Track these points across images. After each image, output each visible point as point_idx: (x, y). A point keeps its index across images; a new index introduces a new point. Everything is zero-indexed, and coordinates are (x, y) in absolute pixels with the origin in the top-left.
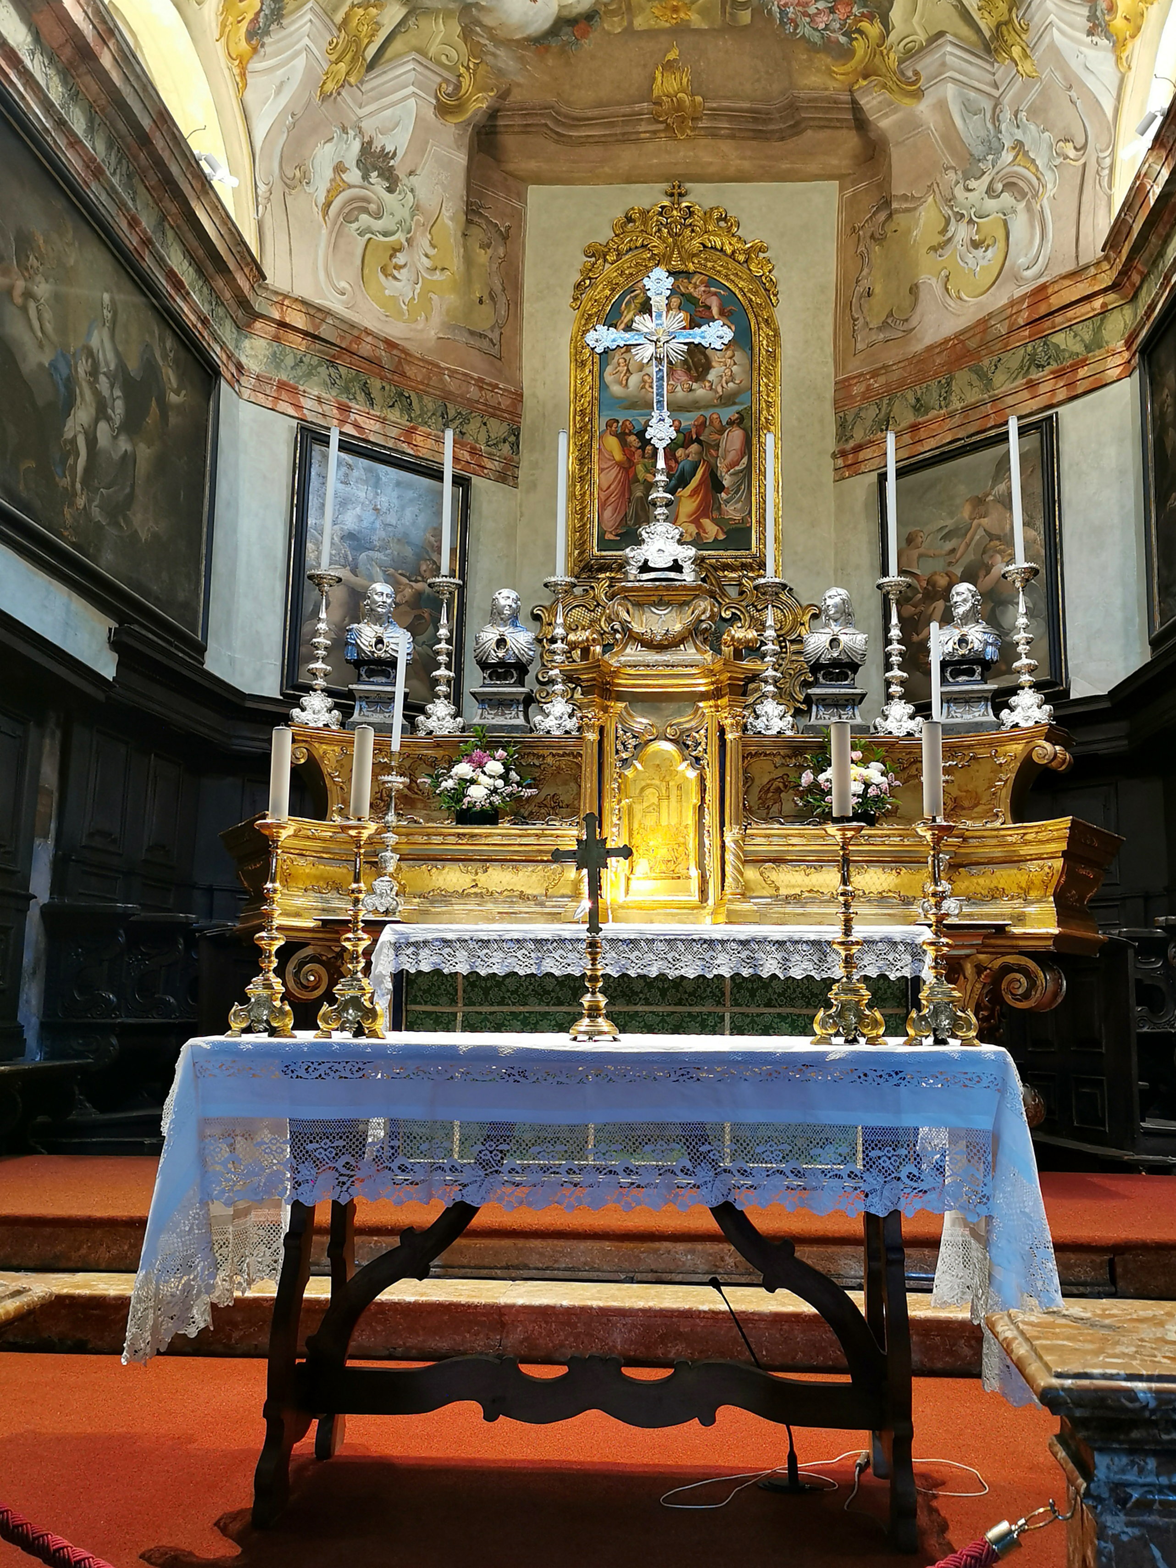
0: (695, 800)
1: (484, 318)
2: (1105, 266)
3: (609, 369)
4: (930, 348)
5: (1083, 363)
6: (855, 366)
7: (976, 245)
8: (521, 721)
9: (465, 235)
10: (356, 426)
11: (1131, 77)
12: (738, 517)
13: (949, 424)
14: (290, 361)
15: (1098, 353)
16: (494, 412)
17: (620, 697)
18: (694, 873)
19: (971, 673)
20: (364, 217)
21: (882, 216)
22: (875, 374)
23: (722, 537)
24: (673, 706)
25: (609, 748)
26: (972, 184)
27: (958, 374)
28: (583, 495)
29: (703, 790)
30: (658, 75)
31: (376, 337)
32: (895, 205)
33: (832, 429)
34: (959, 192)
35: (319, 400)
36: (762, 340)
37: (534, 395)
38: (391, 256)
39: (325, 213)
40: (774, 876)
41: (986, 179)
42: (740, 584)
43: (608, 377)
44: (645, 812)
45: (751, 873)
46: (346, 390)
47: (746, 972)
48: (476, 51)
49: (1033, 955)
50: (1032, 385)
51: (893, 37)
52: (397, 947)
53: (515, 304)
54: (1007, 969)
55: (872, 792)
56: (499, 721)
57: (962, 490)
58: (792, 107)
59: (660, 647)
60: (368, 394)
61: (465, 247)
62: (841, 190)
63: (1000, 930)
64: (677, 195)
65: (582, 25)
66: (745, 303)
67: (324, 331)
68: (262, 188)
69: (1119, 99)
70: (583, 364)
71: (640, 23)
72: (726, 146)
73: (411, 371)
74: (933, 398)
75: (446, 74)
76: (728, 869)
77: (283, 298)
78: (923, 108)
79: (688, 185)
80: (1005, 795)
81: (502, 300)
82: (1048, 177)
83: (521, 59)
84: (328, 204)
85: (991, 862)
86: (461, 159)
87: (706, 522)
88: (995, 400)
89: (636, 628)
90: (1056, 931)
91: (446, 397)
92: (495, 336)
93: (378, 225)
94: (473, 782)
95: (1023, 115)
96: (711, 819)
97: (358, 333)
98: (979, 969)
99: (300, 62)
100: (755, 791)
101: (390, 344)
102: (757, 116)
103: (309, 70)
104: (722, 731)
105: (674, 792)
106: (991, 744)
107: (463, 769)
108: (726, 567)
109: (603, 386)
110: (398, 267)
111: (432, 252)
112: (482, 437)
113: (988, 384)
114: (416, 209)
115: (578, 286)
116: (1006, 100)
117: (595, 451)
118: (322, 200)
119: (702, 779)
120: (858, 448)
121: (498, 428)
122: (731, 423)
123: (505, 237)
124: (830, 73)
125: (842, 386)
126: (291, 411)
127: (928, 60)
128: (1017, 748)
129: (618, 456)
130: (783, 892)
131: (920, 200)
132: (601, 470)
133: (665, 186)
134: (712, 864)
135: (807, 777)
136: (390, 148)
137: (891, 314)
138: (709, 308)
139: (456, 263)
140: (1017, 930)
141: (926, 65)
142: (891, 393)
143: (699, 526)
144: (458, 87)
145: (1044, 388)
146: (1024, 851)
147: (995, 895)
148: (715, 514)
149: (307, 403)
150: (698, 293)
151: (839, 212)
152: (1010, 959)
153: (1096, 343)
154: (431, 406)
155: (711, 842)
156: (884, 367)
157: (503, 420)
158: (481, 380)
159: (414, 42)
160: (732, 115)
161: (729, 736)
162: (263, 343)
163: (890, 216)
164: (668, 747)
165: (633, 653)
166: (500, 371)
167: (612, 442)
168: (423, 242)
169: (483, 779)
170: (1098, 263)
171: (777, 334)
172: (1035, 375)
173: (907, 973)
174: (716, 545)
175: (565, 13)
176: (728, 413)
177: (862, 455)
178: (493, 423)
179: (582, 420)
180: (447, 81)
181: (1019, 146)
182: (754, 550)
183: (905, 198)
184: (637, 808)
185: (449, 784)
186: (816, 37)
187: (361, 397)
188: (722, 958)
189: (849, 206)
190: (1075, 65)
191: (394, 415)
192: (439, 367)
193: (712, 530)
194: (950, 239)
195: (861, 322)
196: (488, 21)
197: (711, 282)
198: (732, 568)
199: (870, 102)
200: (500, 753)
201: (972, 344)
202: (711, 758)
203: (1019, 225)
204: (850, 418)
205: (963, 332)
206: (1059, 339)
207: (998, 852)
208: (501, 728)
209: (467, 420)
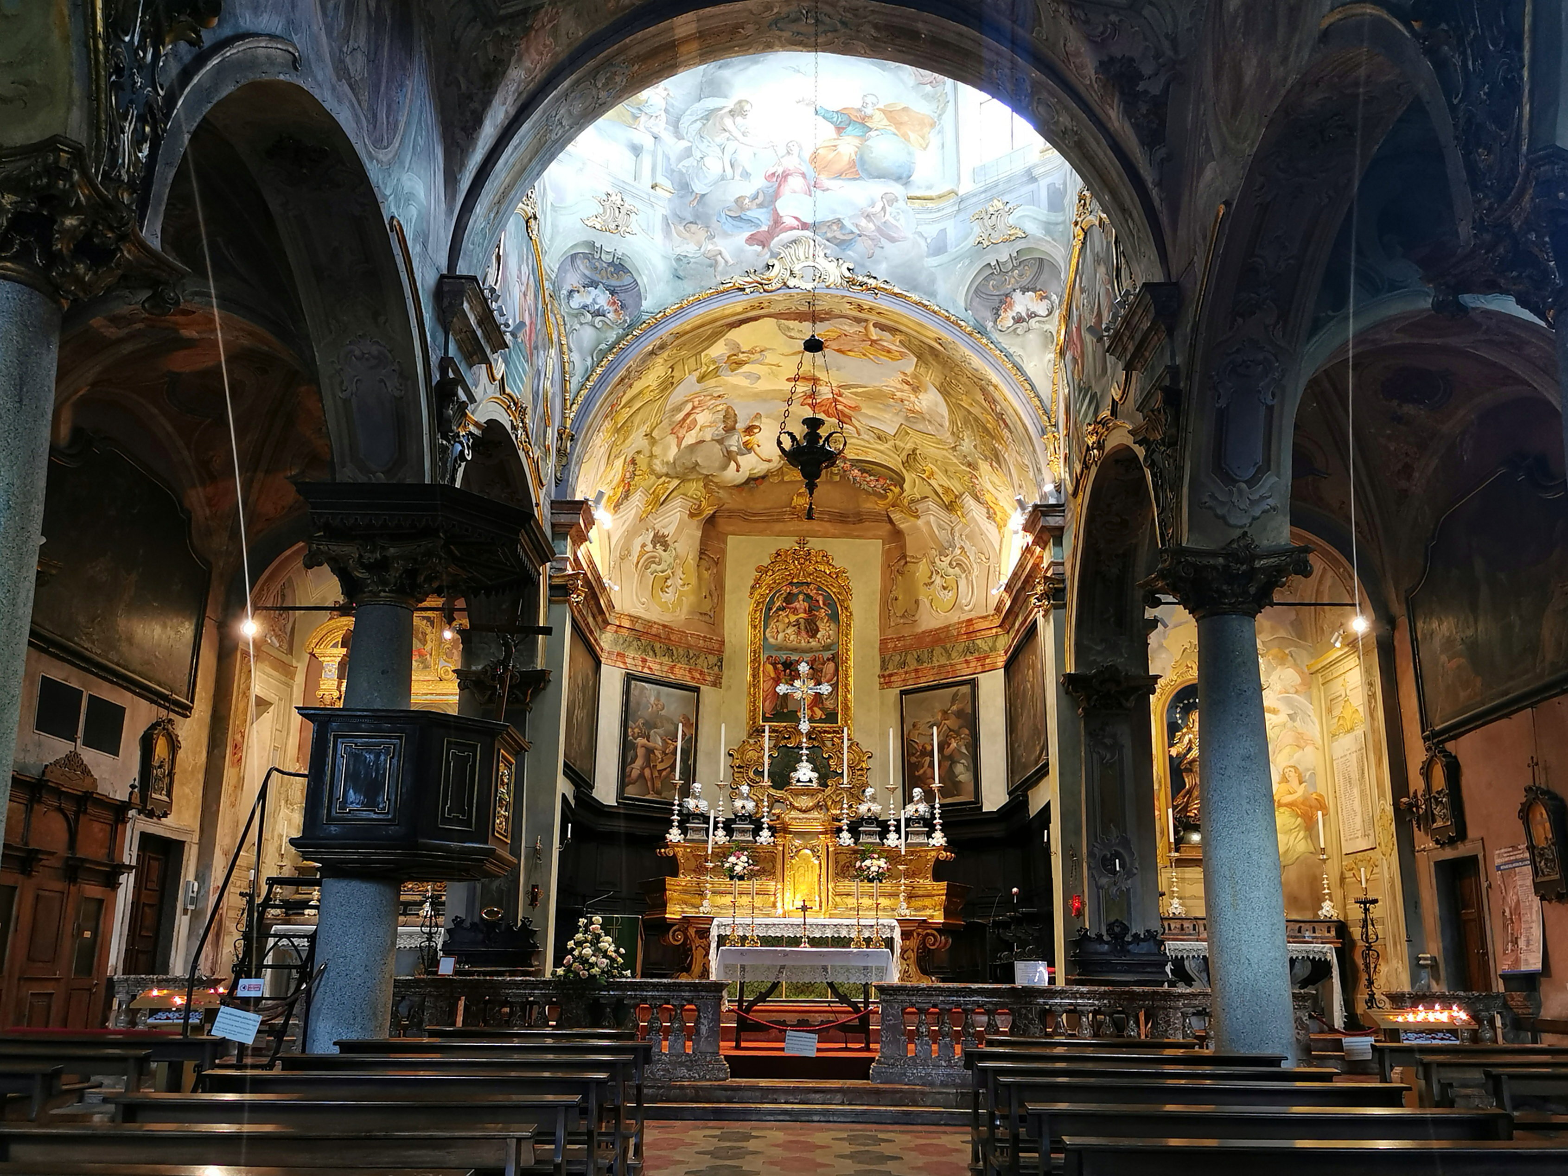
0: (818, 872)
1: (707, 606)
2: (996, 617)
3: (768, 630)
4: (923, 632)
5: (988, 657)
6: (890, 633)
7: (945, 588)
8: (751, 838)
9: (698, 566)
10: (650, 668)
11: (1004, 540)
12: (832, 707)
13: (932, 672)
14: (621, 641)
15: (993, 654)
16: (711, 651)
17: (790, 833)
18: (817, 899)
19: (919, 823)
20: (653, 565)
21: (903, 562)
22: (899, 639)
23: (824, 717)
24: (809, 836)
25: (786, 851)
26: (943, 558)
27: (936, 648)
28: (755, 694)
29: (821, 868)
30: (795, 498)
31: (659, 624)
32: (908, 559)
33: (878, 663)
34: (937, 559)
35: (634, 658)
36: (843, 618)
37: (730, 642)
38: (665, 582)
39: (637, 567)
40: (846, 900)
41: (949, 558)
42: (832, 740)
43: (768, 635)
44: (799, 876)
45: (838, 899)
46: (645, 650)
47: (836, 935)
48: (710, 492)
49: (936, 930)
50: (967, 662)
51: (905, 494)
52: (718, 926)
53: (721, 596)
54: (928, 934)
55: (880, 871)
56: (743, 838)
57: (938, 706)
58: (859, 514)
59: (805, 812)
60: (654, 651)
61: (698, 572)
62: (883, 545)
63: (925, 921)
64: (802, 543)
65: (760, 480)
66: (836, 600)
67: (637, 627)
68: (612, 563)
69: (1000, 546)
70: (755, 627)
71: (786, 478)
72: (828, 525)
73: (673, 637)
74: (925, 657)
75: (695, 501)
76: (830, 898)
77: (620, 616)
78: (920, 522)
79: (808, 539)
80: (930, 871)
81: (715, 595)
82: (975, 566)
83: (731, 494)
84: (638, 563)
85: (923, 896)
86: (699, 534)
87: (815, 709)
88: (952, 665)
89: (796, 805)
90: (942, 921)
91: (689, 647)
92: (712, 614)
93: (659, 568)
94: (736, 864)
95: (964, 537)
96: (823, 879)
97: (649, 624)
98: (918, 934)
99: (634, 511)
100: (839, 867)
101: (664, 626)
102: (841, 515)
103: (637, 512)
104: (827, 846)
105: (810, 869)
106: (925, 851)
107: (732, 859)
108: (825, 732)
109: (765, 639)
110: (668, 587)
111: (683, 577)
112: (706, 665)
113: (949, 656)
114: (676, 557)
115: (753, 587)
116: (956, 529)
117: (761, 672)
118: (635, 562)
119: (820, 864)
120: (891, 675)
121: (713, 659)
122: (828, 659)
123: (717, 564)
124: (877, 504)
125: (883, 642)
126: (622, 666)
127: (921, 505)
128: (934, 853)
129: (773, 675)
130: (849, 906)
131: (920, 559)
132: (764, 681)
133: (797, 538)
134: (824, 896)
135: (858, 864)
136: (666, 533)
137: (906, 611)
138: (818, 601)
139: (694, 581)
140: (930, 921)
141: (921, 507)
142: (906, 650)
143: (813, 711)
144: (700, 506)
145: (972, 665)
146: (934, 892)
147: (925, 908)
148: (821, 706)
149: (628, 661)
150: (812, 593)
151: (882, 555)
152: (928, 931)
153: (993, 649)
154: (682, 653)
155: (824, 888)
156: (903, 636)
157: (714, 655)
158: (705, 637)
159: (682, 492)
160: (829, 513)
161: (830, 849)
162: (610, 634)
163: (906, 563)
164: (809, 852)
165: (794, 814)
166: (714, 631)
167: (770, 667)
168: (679, 572)
169: (740, 863)
170: (993, 615)
171: (851, 614)
172: (969, 658)
173: (889, 936)
174: (821, 721)
175: (752, 476)
176: (827, 655)
177: (892, 679)
178: (710, 657)
179: (754, 655)
180: (695, 504)
181: (962, 548)
182: (839, 724)
183: (913, 557)
184: (796, 875)
185: (727, 865)
186: (870, 490)
187: (651, 653)
188: (828, 931)
189: (887, 553)
190: (983, 528)
191: (665, 660)
192: (685, 632)
193: (819, 713)
194: (933, 582)
195: (892, 612)
196: (715, 480)
197: (819, 588)
198: (829, 733)
199: (895, 517)
200: (746, 853)
201: (942, 636)
202: (824, 856)
203: (962, 583)
204: (887, 659)
205: (940, 628)
206: (979, 642)
207: (925, 893)
208: (743, 841)
209: (698, 657)
